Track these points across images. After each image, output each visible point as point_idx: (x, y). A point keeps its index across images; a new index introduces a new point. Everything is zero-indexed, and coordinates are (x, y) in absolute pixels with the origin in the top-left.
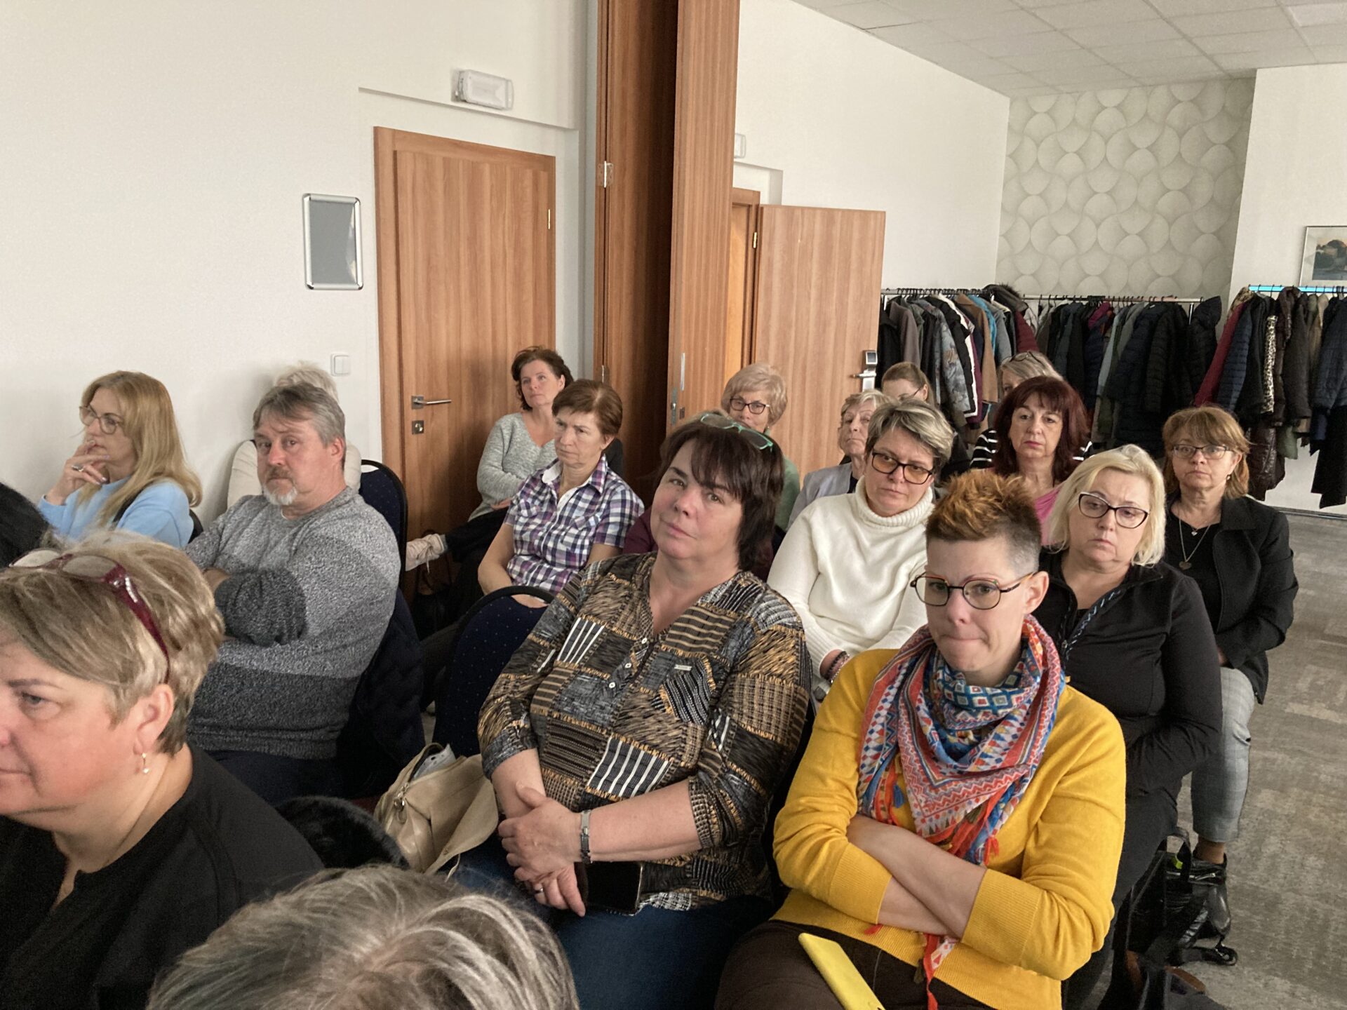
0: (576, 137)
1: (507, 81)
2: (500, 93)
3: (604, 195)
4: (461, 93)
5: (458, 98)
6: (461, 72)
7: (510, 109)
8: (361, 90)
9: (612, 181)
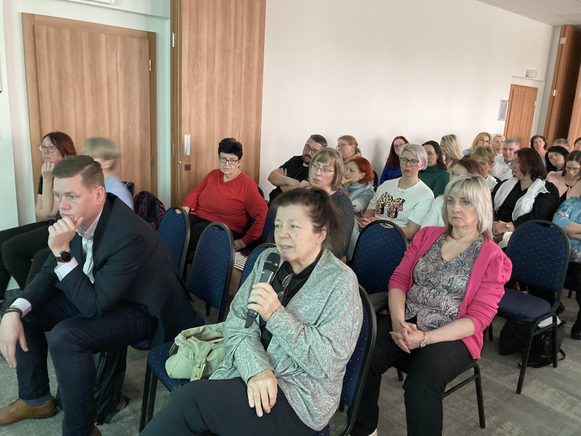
0: (544, 83)
1: (536, 71)
2: (534, 74)
3: (553, 98)
4: (528, 75)
5: (526, 76)
6: (528, 70)
7: (535, 78)
8: (513, 76)
9: (556, 95)
